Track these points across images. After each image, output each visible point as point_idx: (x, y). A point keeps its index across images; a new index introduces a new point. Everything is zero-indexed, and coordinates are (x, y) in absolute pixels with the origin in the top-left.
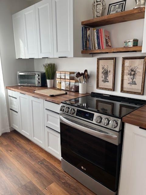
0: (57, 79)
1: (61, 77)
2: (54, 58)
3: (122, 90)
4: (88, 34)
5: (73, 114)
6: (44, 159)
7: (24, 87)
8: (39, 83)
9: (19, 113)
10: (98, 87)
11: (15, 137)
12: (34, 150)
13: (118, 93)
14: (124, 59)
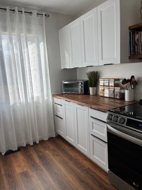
0: (100, 87)
1: (104, 85)
2: (98, 66)
4: (136, 39)
5: (123, 123)
6: (89, 168)
7: (69, 95)
8: (82, 90)
9: (64, 119)
11: (60, 142)
12: (79, 158)
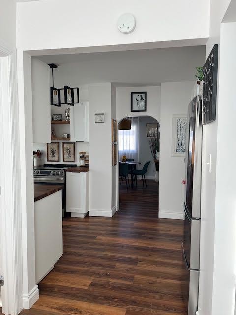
3: (64, 161)
10: (48, 161)
13: (62, 163)
14: (64, 143)
